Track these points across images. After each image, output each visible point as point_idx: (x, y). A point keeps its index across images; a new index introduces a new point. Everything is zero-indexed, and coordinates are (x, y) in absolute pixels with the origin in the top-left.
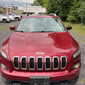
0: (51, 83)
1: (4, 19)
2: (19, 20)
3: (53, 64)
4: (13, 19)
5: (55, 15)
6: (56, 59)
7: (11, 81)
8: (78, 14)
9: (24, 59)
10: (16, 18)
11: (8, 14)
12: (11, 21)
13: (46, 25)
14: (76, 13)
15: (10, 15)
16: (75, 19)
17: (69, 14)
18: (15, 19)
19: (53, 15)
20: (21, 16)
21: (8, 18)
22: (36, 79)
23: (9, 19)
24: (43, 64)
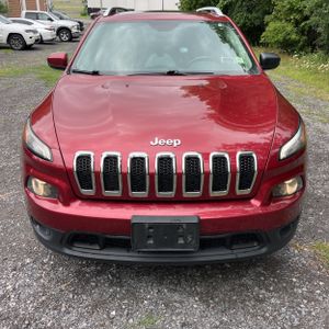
0: (201, 240)
1: (11, 36)
2: (72, 38)
3: (211, 176)
4: (48, 35)
5: (219, 13)
6: (219, 161)
7: (67, 236)
8: (306, 12)
9: (111, 161)
10: (61, 30)
11: (28, 15)
12: (40, 41)
13: (185, 50)
14: (301, 12)
15: (37, 17)
16: (294, 36)
17: (270, 13)
18: (58, 34)
19: (209, 11)
20: (81, 24)
21: (27, 31)
22: (152, 226)
23: (31, 34)
24: (175, 177)
